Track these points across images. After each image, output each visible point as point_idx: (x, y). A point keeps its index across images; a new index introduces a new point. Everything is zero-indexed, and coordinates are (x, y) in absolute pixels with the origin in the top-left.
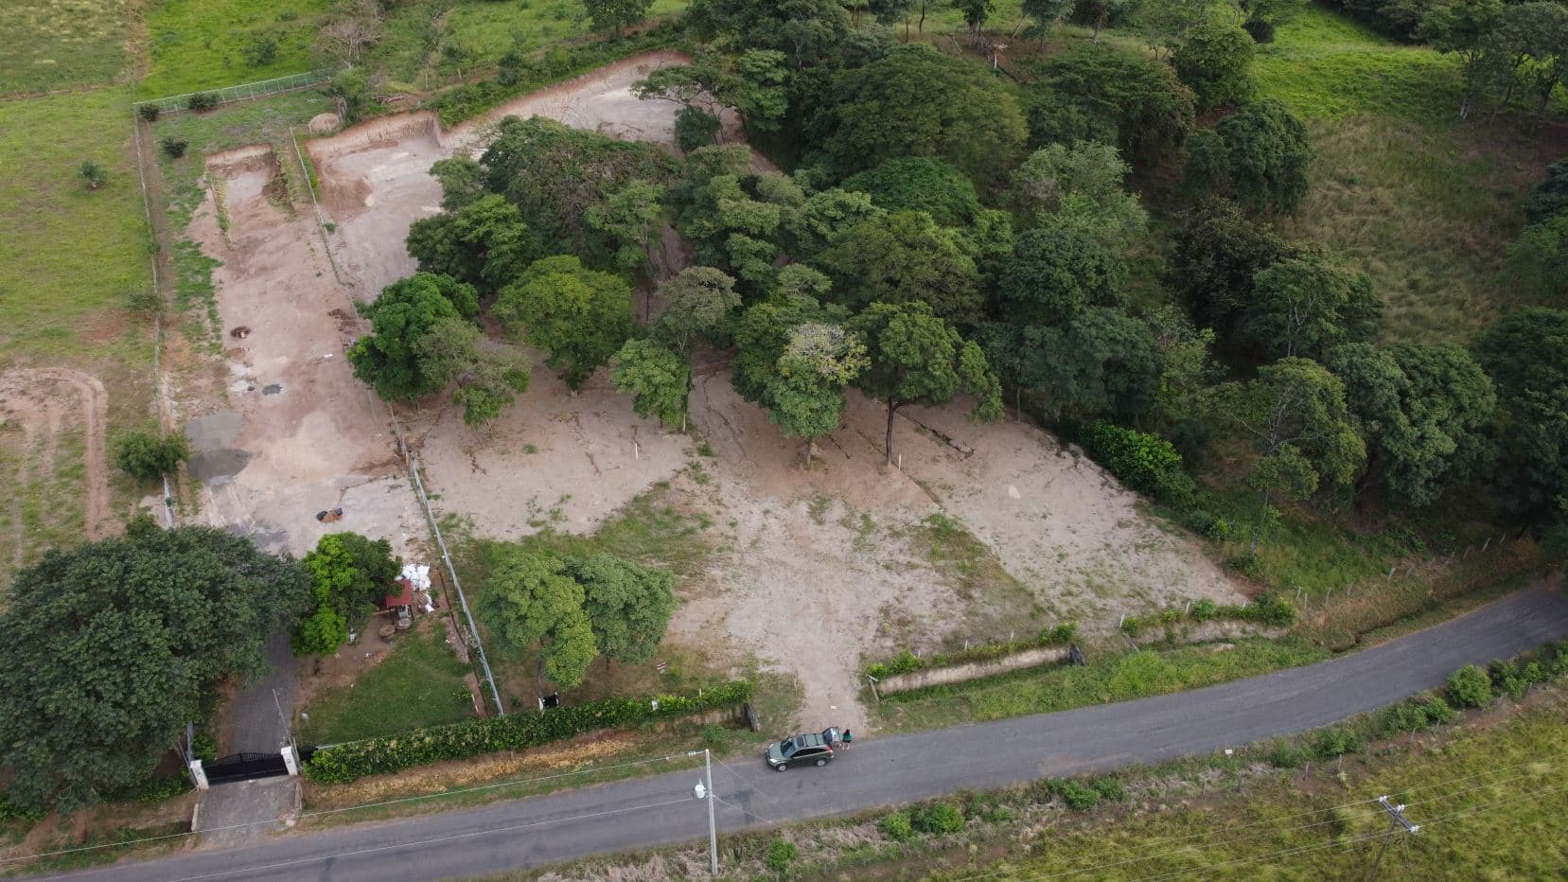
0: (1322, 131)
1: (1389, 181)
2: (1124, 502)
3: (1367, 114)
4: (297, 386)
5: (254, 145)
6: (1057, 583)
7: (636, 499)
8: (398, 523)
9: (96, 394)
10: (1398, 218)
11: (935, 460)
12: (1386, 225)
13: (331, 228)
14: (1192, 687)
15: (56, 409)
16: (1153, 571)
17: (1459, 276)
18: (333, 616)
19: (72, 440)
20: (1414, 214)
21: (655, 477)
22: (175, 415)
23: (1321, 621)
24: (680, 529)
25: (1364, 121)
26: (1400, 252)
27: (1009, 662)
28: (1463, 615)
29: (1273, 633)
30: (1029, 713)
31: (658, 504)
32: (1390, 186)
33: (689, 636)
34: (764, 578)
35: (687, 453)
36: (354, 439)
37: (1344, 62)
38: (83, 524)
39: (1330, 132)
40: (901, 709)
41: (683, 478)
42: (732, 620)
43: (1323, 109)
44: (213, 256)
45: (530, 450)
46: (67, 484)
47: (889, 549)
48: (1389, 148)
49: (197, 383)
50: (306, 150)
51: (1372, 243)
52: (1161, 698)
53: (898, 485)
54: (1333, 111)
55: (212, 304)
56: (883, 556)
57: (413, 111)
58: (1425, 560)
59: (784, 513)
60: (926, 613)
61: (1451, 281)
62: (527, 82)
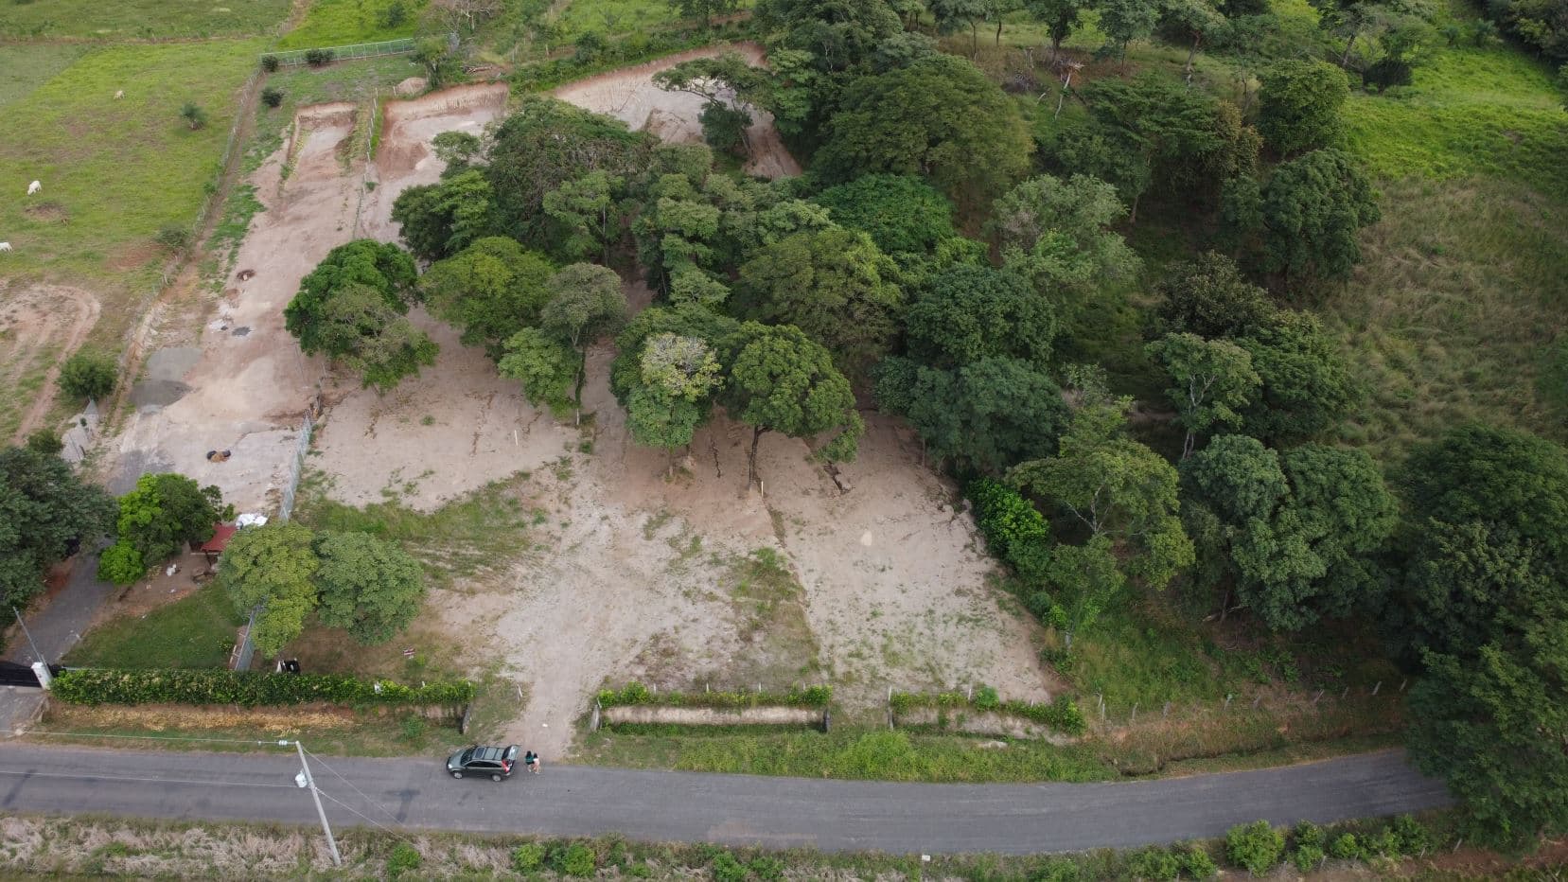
0: (1416, 191)
1: (1482, 256)
2: (974, 570)
3: (1477, 177)
4: (264, 331)
5: (343, 101)
6: (851, 642)
7: (491, 485)
8: (271, 472)
9: (91, 315)
10: (1481, 300)
11: (806, 493)
12: (1462, 305)
13: (371, 187)
14: (930, 779)
15: (53, 323)
16: (962, 648)
17: (1530, 375)
18: (128, 549)
19: (48, 353)
20: (1501, 297)
21: (520, 467)
22: (149, 343)
23: (1121, 737)
24: (514, 521)
25: (1473, 185)
26: (1470, 338)
27: (751, 715)
28: (1308, 763)
29: (1058, 740)
30: (736, 771)
31: (509, 494)
32: (1482, 262)
33: (456, 628)
34: (562, 584)
35: (567, 447)
36: (282, 388)
37: (1474, 114)
38: (14, 430)
39: (1427, 193)
40: (609, 741)
41: (548, 470)
42: (508, 619)
43: (1426, 164)
44: (262, 201)
45: (429, 421)
46: (22, 393)
47: (702, 576)
48: (1495, 217)
49: (184, 317)
50: (385, 110)
51: (1439, 324)
52: (885, 784)
53: (749, 512)
54: (1438, 169)
55: (237, 245)
56: (689, 582)
57: (491, 82)
58: (1289, 692)
59: (621, 522)
60: (696, 648)
61: (1519, 379)
62: (597, 63)
